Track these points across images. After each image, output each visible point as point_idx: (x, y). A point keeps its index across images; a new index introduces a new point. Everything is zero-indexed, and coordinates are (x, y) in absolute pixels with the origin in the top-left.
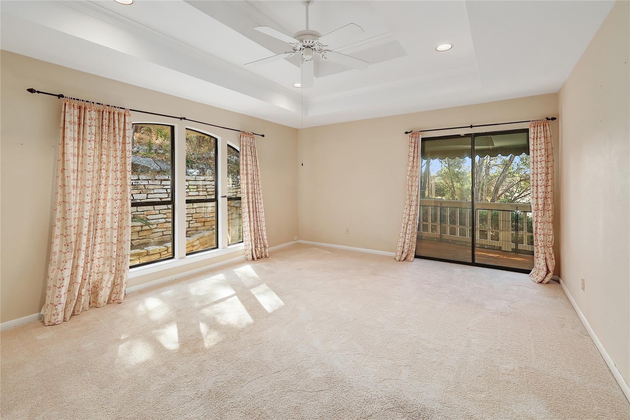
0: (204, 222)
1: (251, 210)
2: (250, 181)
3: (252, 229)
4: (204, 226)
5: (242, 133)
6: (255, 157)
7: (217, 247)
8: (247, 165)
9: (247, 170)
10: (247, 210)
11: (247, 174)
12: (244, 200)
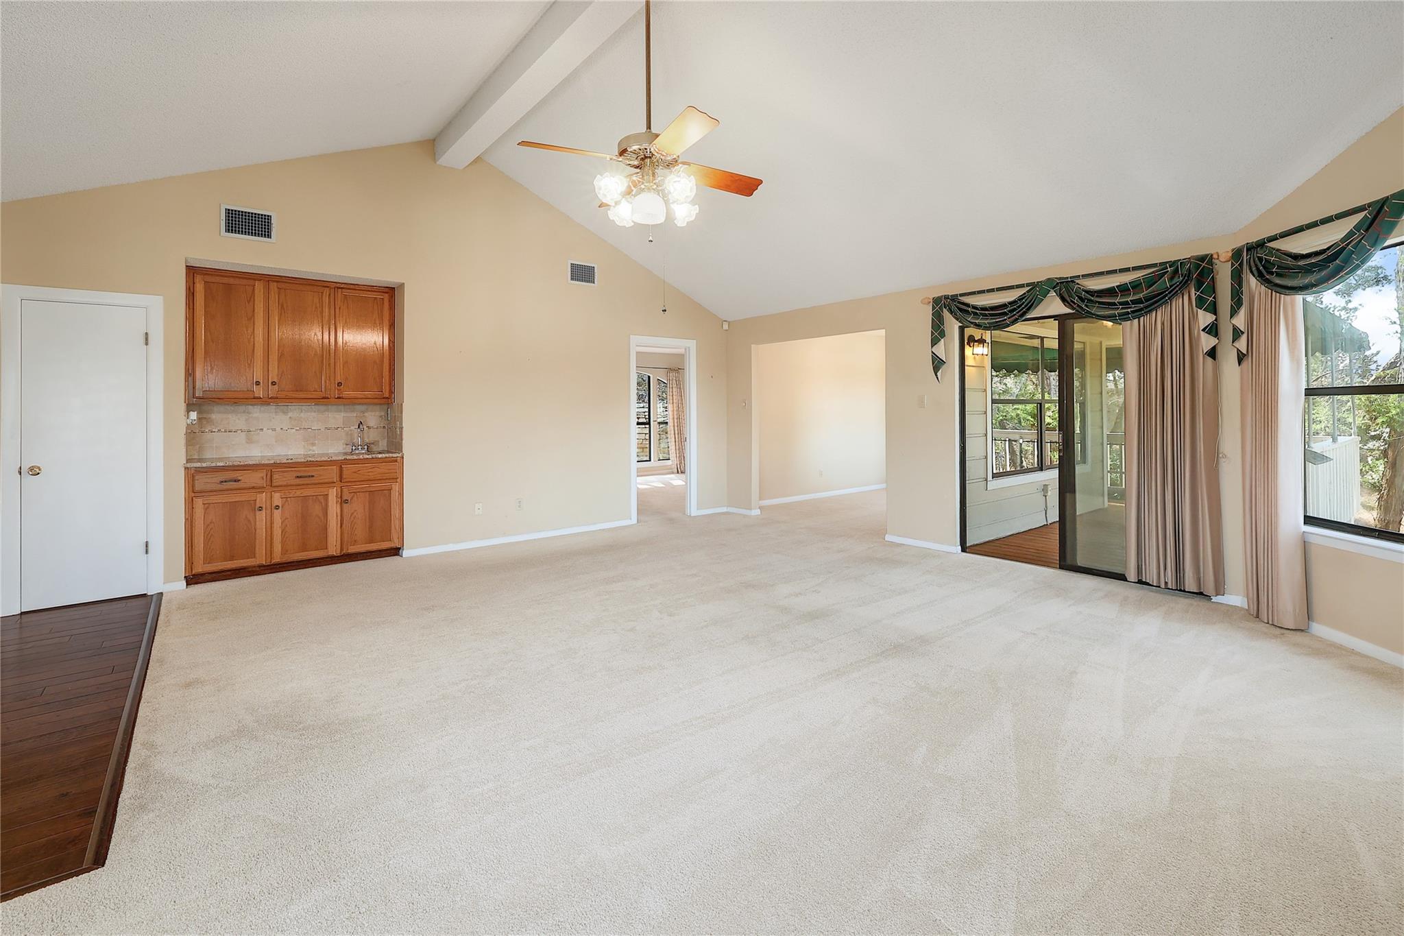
0: (643, 448)
1: (676, 432)
2: (675, 409)
3: (677, 448)
4: (643, 452)
5: (670, 370)
6: (680, 388)
7: (650, 461)
8: (672, 396)
9: (673, 400)
10: (673, 432)
11: (673, 403)
12: (671, 424)
